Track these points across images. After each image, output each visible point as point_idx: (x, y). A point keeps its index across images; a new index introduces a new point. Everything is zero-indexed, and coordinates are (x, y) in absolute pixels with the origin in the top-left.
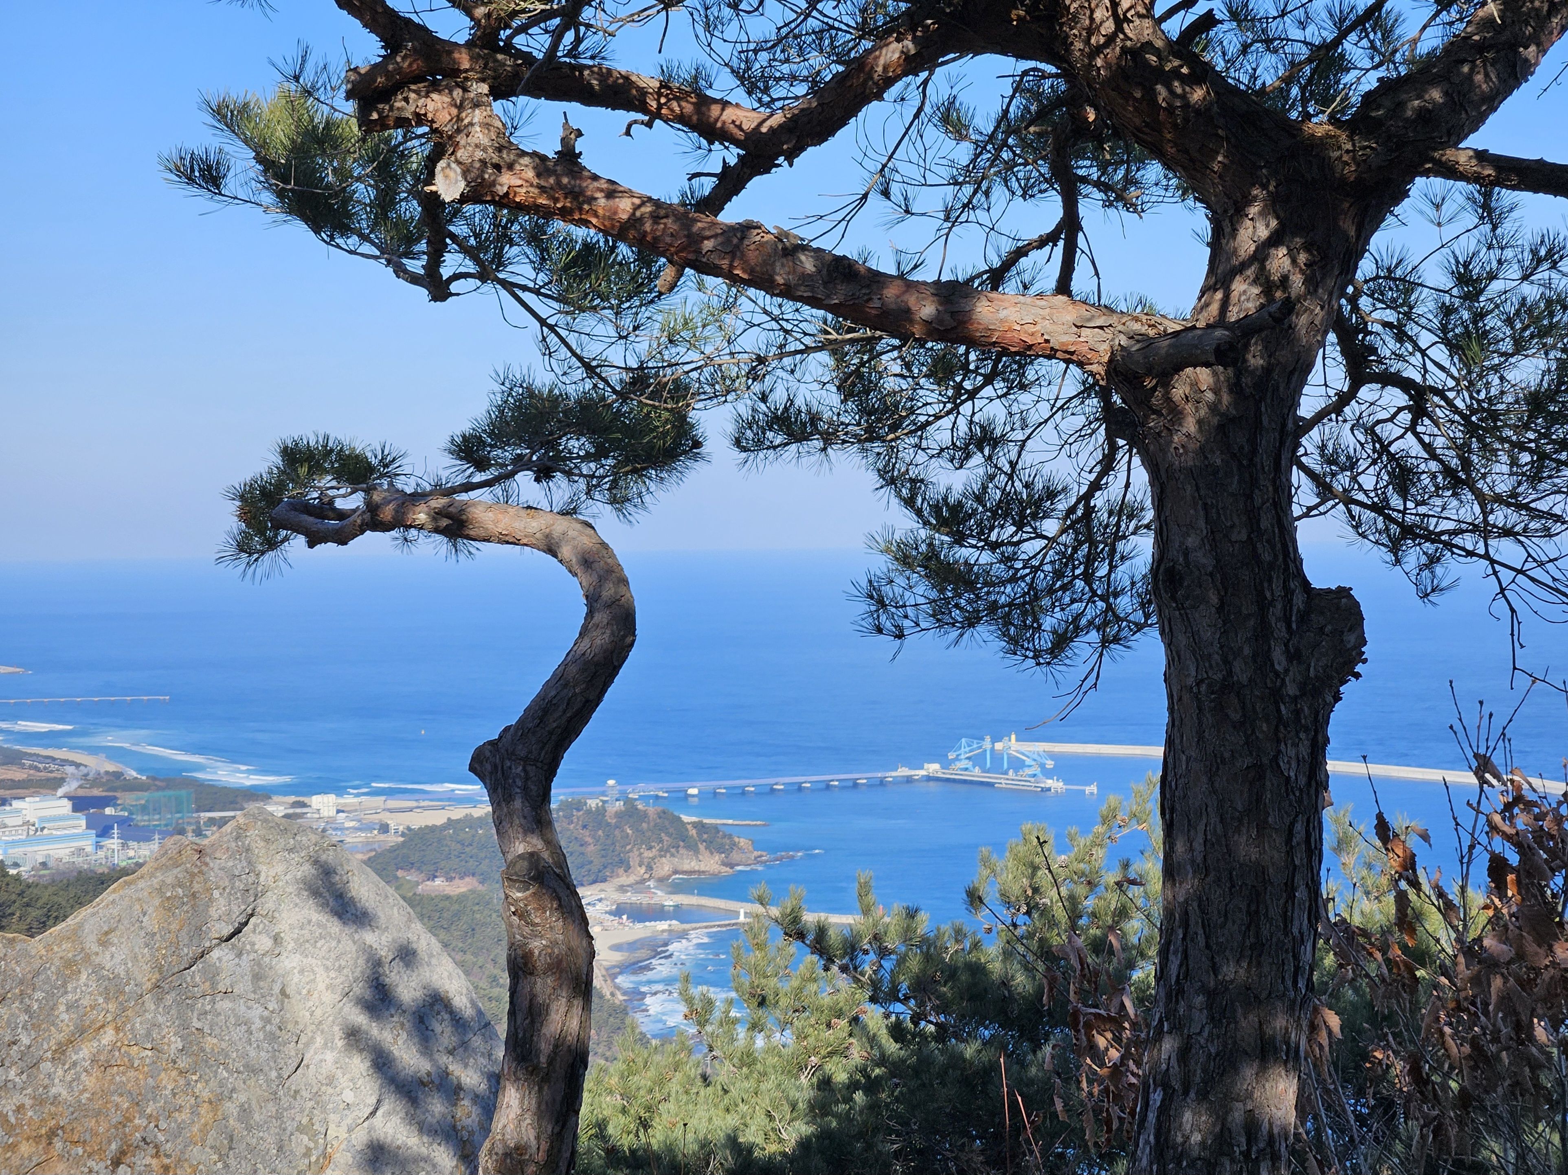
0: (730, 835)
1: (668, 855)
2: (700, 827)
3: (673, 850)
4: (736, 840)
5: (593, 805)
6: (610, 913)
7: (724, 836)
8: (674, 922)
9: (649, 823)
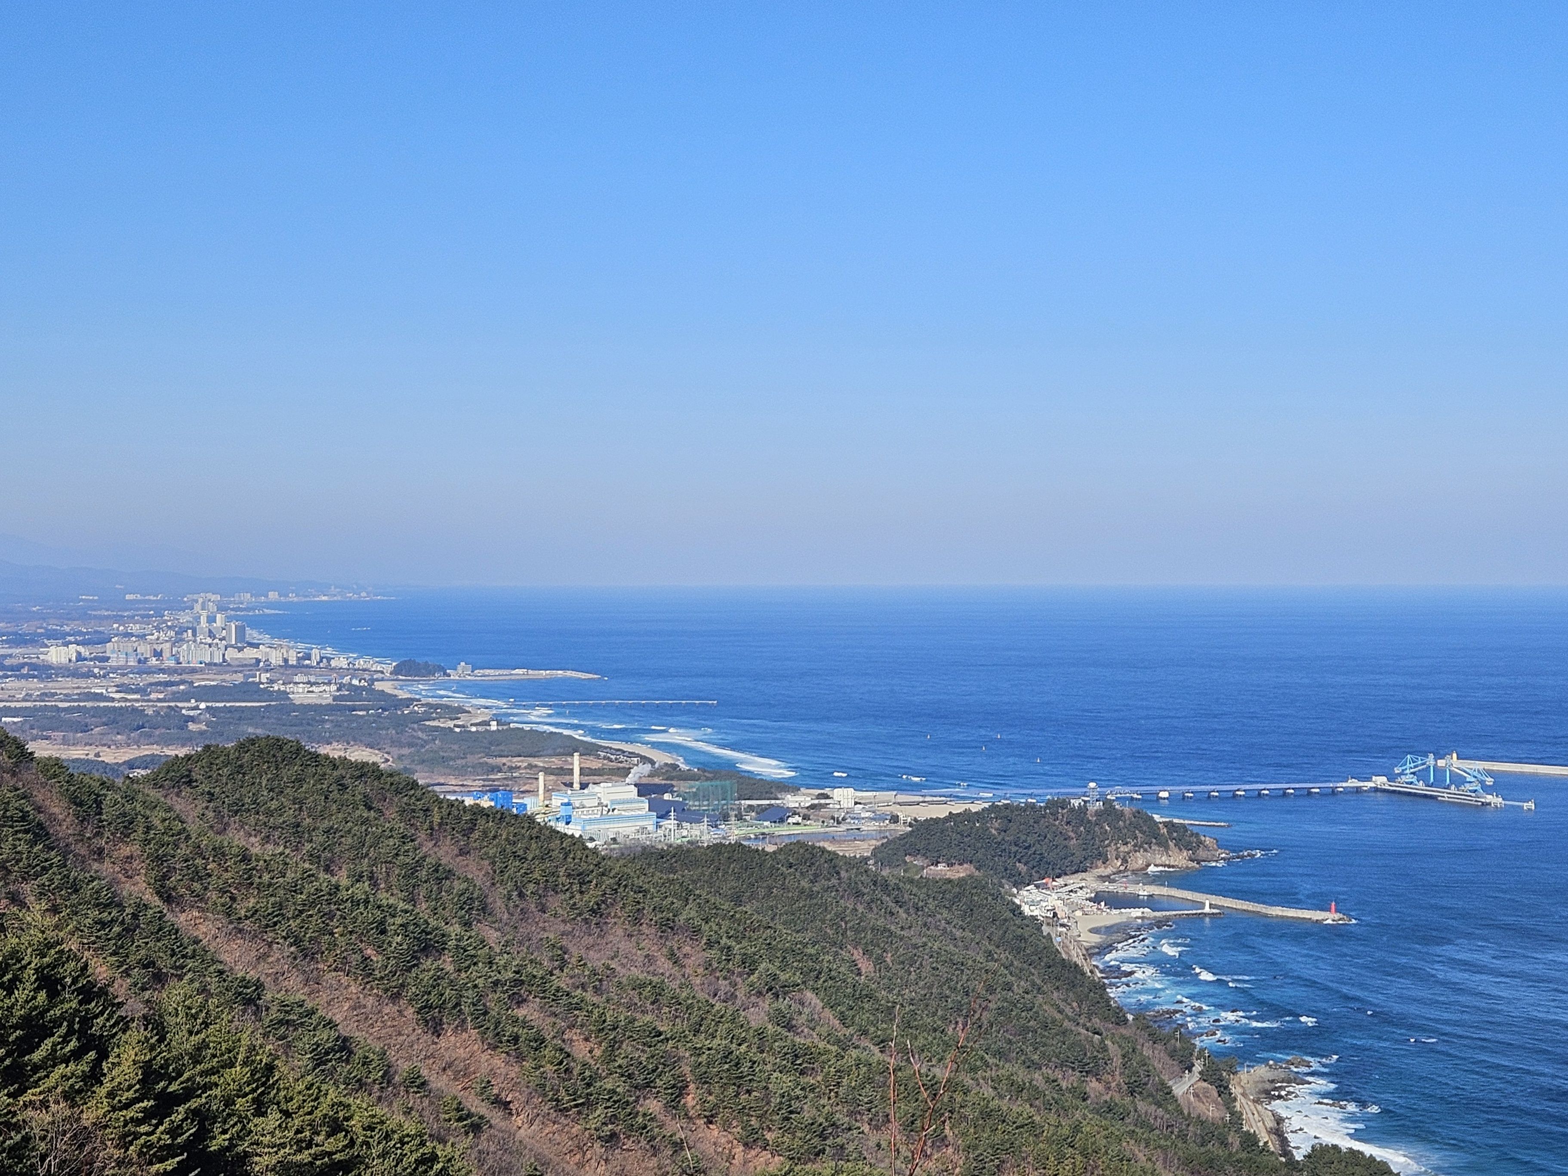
0: (1197, 834)
1: (1142, 850)
2: (1169, 825)
3: (1146, 846)
4: (1203, 838)
5: (1076, 805)
6: (1090, 900)
7: (1192, 835)
8: (1146, 910)
9: (1125, 822)
